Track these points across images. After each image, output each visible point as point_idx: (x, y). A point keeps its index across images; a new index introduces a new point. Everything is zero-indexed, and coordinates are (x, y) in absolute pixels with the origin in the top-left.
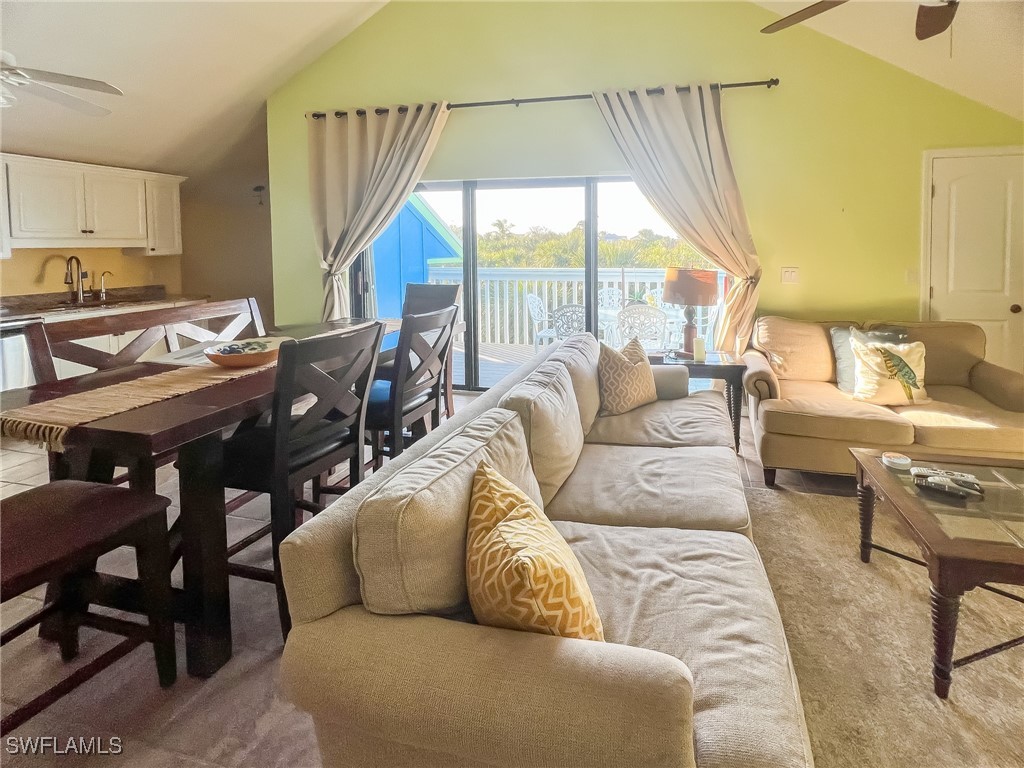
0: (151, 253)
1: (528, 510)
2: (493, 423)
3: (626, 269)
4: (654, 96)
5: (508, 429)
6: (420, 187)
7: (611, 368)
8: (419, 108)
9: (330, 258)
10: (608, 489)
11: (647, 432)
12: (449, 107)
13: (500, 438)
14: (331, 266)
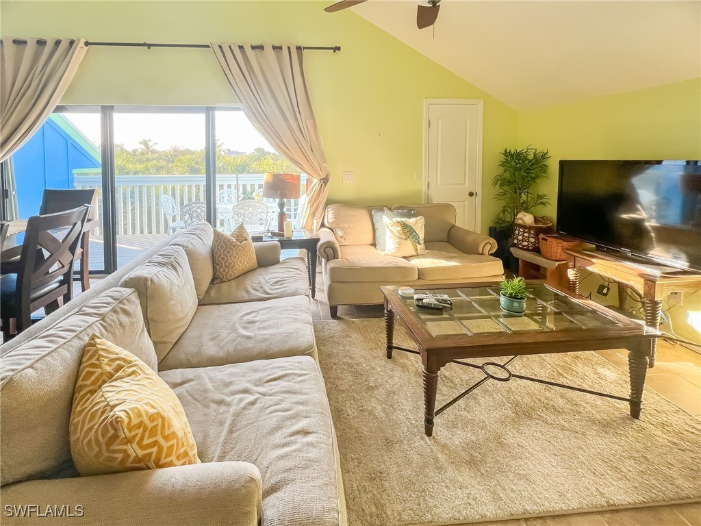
1: (134, 368)
2: (110, 300)
3: (239, 175)
4: (257, 51)
5: (124, 304)
6: (59, 109)
7: (222, 247)
8: (58, 43)
10: (213, 339)
11: (248, 292)
12: (87, 44)
13: (116, 312)
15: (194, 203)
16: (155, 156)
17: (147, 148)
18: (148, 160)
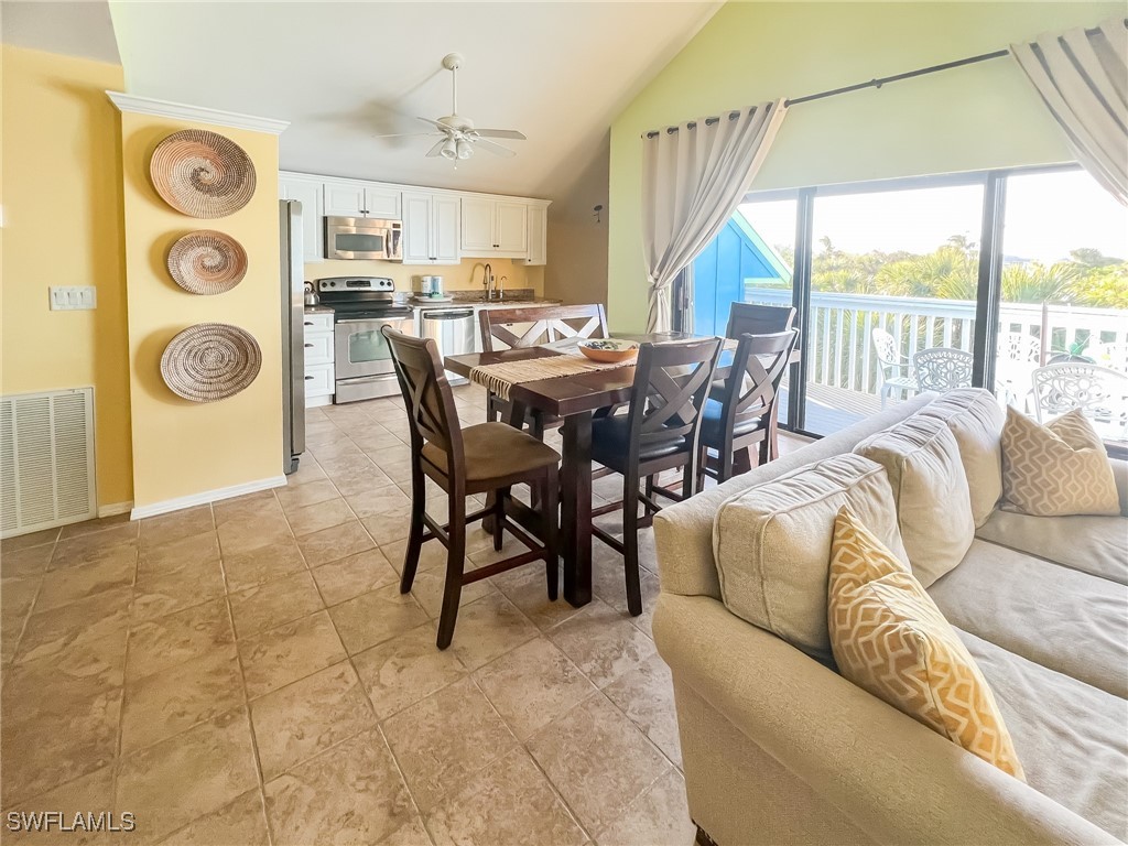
0: (529, 264)
1: (908, 581)
2: (852, 469)
5: (871, 481)
6: (746, 199)
8: (753, 111)
9: (656, 273)
12: (787, 104)
13: (863, 488)
14: (656, 280)
15: (932, 351)
16: (841, 261)
17: (829, 249)
18: (831, 268)
